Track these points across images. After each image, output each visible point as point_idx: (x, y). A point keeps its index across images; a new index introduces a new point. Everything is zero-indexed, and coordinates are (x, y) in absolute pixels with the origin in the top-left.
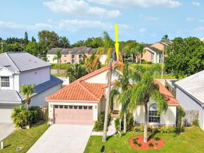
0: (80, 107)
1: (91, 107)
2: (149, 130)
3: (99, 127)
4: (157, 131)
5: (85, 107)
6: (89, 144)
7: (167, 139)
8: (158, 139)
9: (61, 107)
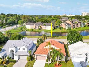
0: (43, 56)
1: (45, 56)
2: (59, 62)
3: (47, 61)
4: (61, 62)
6: (45, 66)
7: (63, 64)
8: (60, 64)
9: (38, 56)
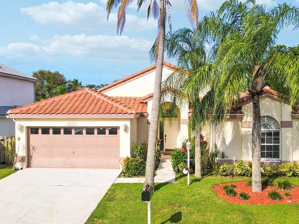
0: (90, 131)
5: (102, 131)
9: (45, 131)
